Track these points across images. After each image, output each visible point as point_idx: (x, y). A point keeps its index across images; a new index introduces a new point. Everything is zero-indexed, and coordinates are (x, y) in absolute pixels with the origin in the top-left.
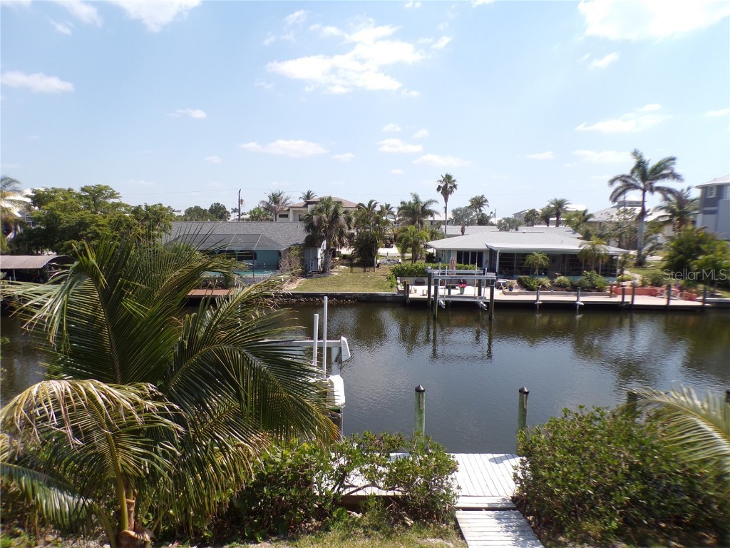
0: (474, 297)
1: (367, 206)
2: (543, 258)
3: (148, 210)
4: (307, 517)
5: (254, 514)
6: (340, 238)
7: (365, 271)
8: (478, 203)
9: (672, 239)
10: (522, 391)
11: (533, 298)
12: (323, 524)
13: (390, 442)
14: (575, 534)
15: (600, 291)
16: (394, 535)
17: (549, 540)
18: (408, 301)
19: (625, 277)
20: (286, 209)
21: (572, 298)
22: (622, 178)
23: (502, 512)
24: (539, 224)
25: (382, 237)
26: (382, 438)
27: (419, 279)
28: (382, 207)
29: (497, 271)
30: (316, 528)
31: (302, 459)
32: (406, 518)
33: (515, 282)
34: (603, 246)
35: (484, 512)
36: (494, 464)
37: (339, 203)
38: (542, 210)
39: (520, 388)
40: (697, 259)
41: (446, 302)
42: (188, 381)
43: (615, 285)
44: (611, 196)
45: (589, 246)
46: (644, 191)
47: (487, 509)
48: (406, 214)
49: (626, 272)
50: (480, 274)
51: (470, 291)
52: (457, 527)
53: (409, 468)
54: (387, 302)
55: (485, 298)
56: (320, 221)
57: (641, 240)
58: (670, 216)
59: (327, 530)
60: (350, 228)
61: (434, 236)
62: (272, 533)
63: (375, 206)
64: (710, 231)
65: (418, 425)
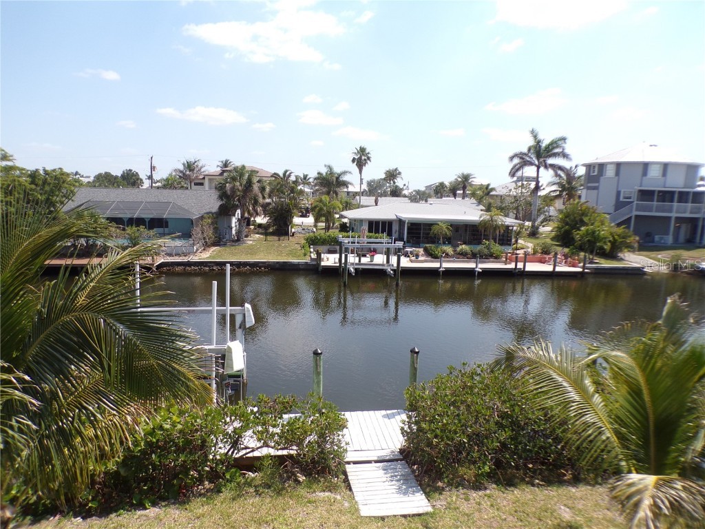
0: (383, 265)
1: (281, 175)
2: (447, 228)
3: (47, 174)
4: (200, 481)
5: (145, 480)
6: (254, 207)
7: (279, 240)
8: (392, 175)
9: (560, 211)
10: (413, 351)
11: (436, 265)
12: (215, 487)
13: (283, 403)
14: (452, 479)
15: (496, 258)
16: (284, 492)
17: (429, 486)
18: (320, 269)
19: (519, 246)
20: (201, 177)
21: (471, 265)
22: (520, 155)
23: (390, 463)
24: (448, 196)
25: (296, 206)
26: (276, 400)
27: (332, 248)
28: (296, 177)
29: (405, 240)
30: (208, 491)
31: (192, 424)
32: (298, 475)
33: (421, 251)
34: (500, 217)
35: (374, 464)
36: (386, 420)
37: (253, 172)
38: (450, 183)
39: (412, 348)
40: (580, 230)
41: (356, 269)
42: (47, 350)
43: (510, 253)
44: (511, 172)
45: (488, 217)
46: (538, 168)
47: (376, 462)
48: (322, 184)
49: (520, 241)
50: (388, 243)
51: (379, 259)
52: (346, 480)
53: (299, 428)
54: (300, 270)
55: (393, 265)
56: (233, 190)
57: (535, 213)
58: (560, 191)
59: (219, 491)
60: (264, 198)
61: (348, 206)
62: (163, 499)
63: (289, 176)
64: (590, 205)
65: (315, 386)
